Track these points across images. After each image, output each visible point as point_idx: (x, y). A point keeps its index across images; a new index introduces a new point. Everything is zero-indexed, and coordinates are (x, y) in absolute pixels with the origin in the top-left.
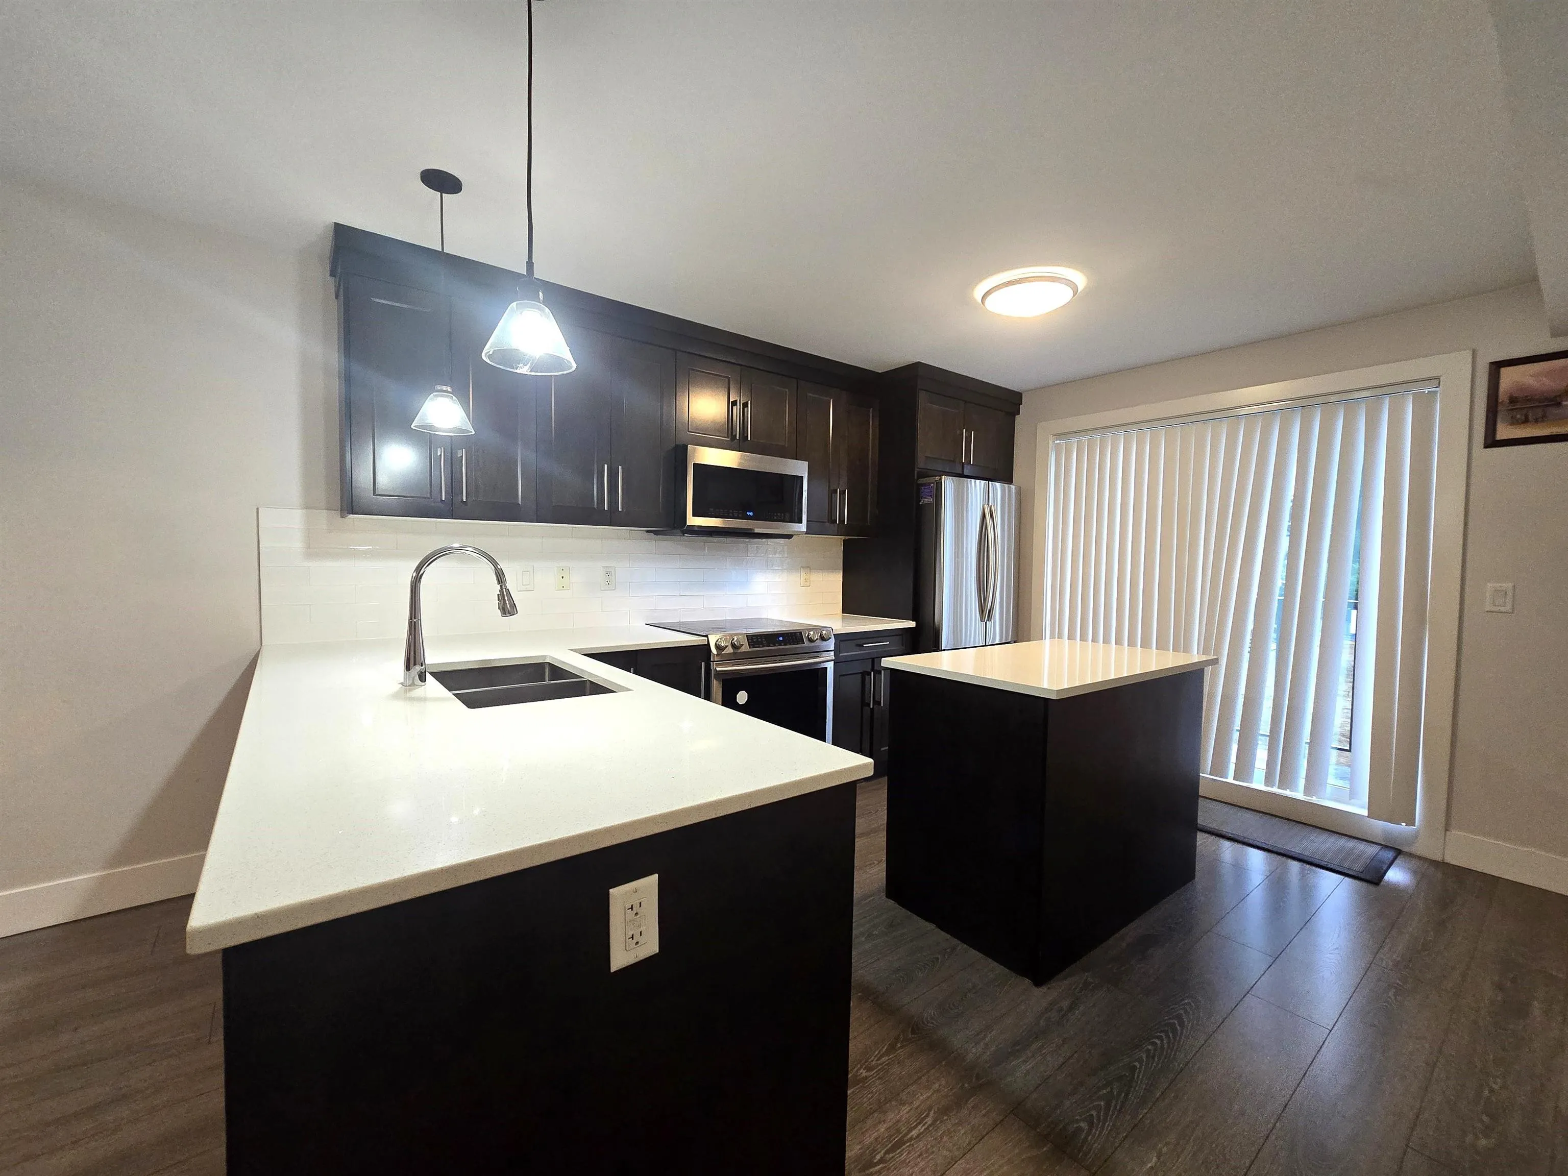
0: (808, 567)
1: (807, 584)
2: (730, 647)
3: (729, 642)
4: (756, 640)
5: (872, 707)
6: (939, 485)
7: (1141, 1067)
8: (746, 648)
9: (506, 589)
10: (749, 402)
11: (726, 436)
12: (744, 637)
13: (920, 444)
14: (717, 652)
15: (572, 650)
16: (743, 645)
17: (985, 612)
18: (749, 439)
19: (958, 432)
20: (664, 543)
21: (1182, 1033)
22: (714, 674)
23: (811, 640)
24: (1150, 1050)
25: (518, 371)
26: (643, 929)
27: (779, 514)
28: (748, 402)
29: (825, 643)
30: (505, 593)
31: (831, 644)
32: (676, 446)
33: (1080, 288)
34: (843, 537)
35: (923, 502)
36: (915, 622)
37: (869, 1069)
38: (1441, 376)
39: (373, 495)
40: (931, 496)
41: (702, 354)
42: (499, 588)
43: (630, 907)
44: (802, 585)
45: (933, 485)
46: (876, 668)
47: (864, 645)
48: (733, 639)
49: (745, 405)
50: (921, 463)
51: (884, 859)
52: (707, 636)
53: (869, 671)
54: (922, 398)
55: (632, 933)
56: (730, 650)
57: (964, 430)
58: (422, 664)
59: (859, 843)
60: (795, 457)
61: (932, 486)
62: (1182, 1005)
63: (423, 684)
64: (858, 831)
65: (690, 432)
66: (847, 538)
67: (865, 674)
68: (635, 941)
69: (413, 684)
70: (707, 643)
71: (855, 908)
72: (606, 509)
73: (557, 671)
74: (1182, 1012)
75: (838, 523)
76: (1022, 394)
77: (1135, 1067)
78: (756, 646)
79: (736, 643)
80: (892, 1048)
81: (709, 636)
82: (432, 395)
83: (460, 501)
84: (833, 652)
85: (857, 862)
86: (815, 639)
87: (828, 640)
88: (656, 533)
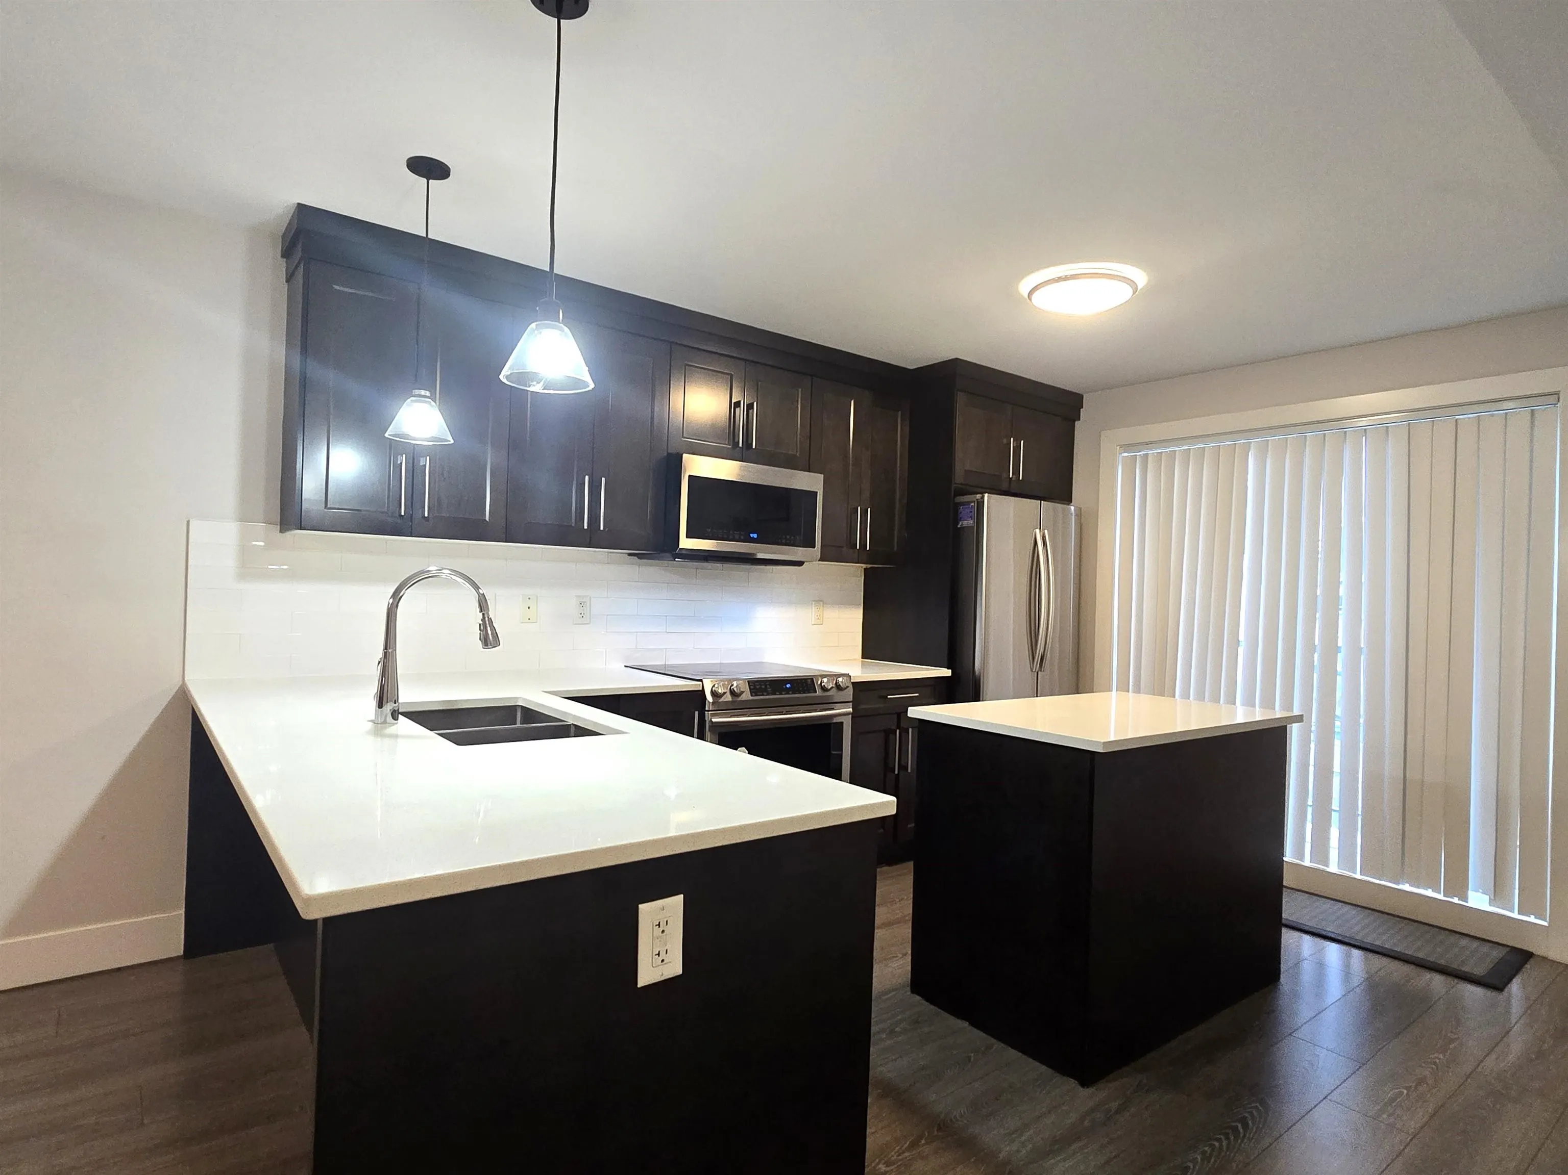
0: (821, 601)
1: (820, 622)
2: (728, 694)
3: (727, 689)
4: (758, 686)
5: (896, 772)
6: (980, 504)
7: (1194, 1167)
8: (747, 696)
9: (488, 617)
10: (755, 404)
11: (727, 443)
12: (745, 682)
13: (959, 454)
14: (713, 699)
15: (545, 692)
16: (743, 692)
17: (1037, 658)
18: (754, 447)
19: (1005, 441)
20: (652, 570)
21: (1244, 1136)
22: (710, 727)
23: (824, 689)
24: (1206, 1152)
25: (531, 389)
26: (668, 947)
27: (788, 537)
28: (753, 404)
29: (841, 693)
30: (487, 622)
31: (849, 694)
32: (669, 454)
33: (1140, 285)
34: (864, 566)
35: (962, 525)
36: (950, 671)
37: (888, 1164)
38: (1559, 391)
39: (325, 508)
40: (971, 517)
41: (700, 347)
42: (481, 617)
43: (658, 923)
44: (813, 623)
45: (973, 504)
46: (902, 725)
47: (889, 697)
48: (732, 685)
49: (750, 407)
50: (959, 477)
51: (910, 952)
52: (701, 680)
53: (894, 727)
54: (961, 400)
55: (659, 950)
56: (728, 698)
57: (1012, 439)
58: (395, 701)
59: (878, 934)
60: (808, 469)
61: (972, 506)
62: (1250, 1108)
63: (396, 722)
64: (878, 921)
65: (685, 438)
66: (869, 566)
67: (888, 733)
68: (660, 959)
69: (385, 722)
70: (701, 689)
71: (873, 1003)
72: (586, 527)
73: (530, 715)
74: (1247, 1115)
75: (858, 548)
76: (1082, 397)
77: (1187, 1168)
78: (758, 694)
79: (735, 689)
80: (914, 1145)
81: (703, 680)
82: (409, 400)
83: (421, 516)
84: (851, 704)
85: (876, 954)
86: (829, 687)
87: (846, 688)
88: (640, 556)
